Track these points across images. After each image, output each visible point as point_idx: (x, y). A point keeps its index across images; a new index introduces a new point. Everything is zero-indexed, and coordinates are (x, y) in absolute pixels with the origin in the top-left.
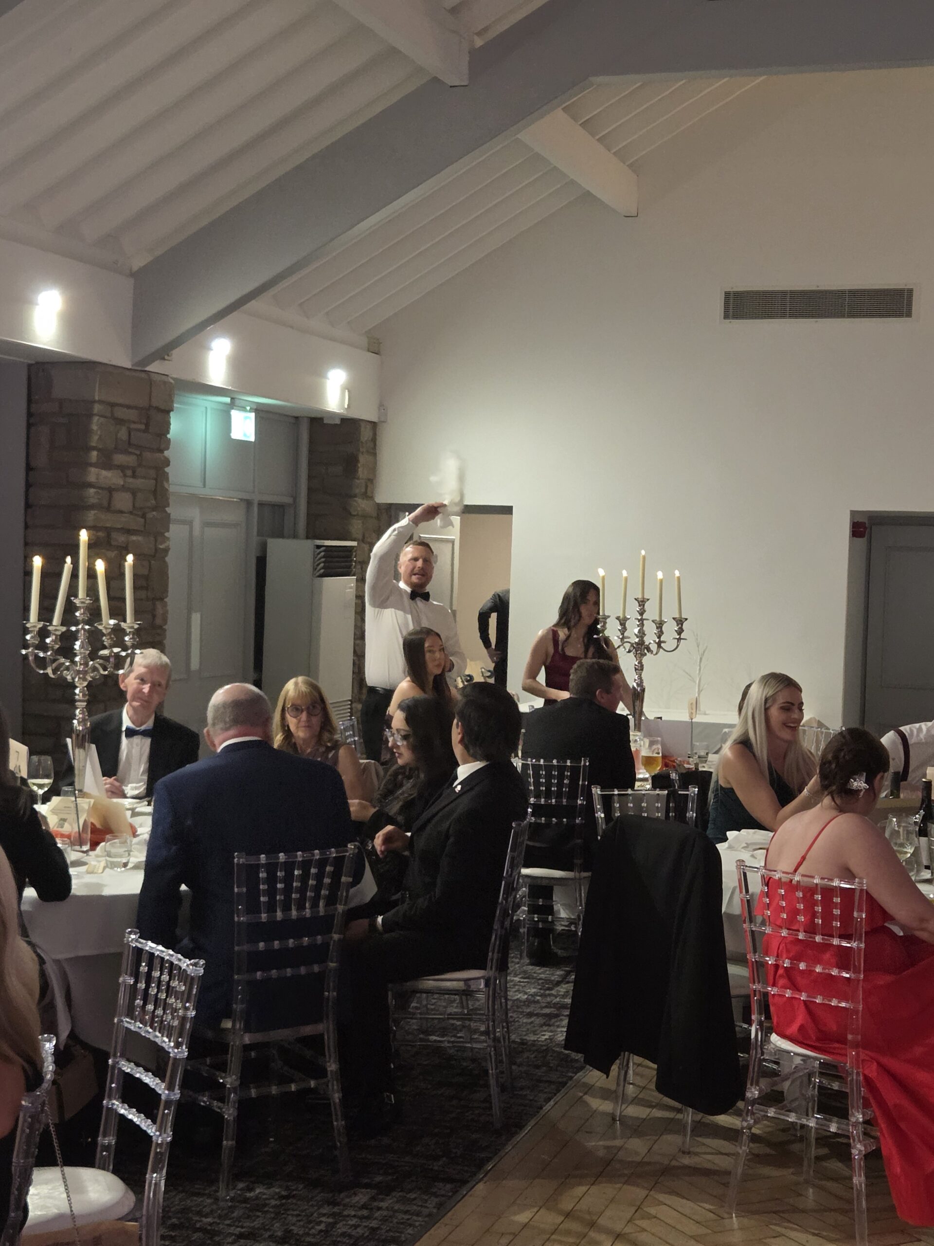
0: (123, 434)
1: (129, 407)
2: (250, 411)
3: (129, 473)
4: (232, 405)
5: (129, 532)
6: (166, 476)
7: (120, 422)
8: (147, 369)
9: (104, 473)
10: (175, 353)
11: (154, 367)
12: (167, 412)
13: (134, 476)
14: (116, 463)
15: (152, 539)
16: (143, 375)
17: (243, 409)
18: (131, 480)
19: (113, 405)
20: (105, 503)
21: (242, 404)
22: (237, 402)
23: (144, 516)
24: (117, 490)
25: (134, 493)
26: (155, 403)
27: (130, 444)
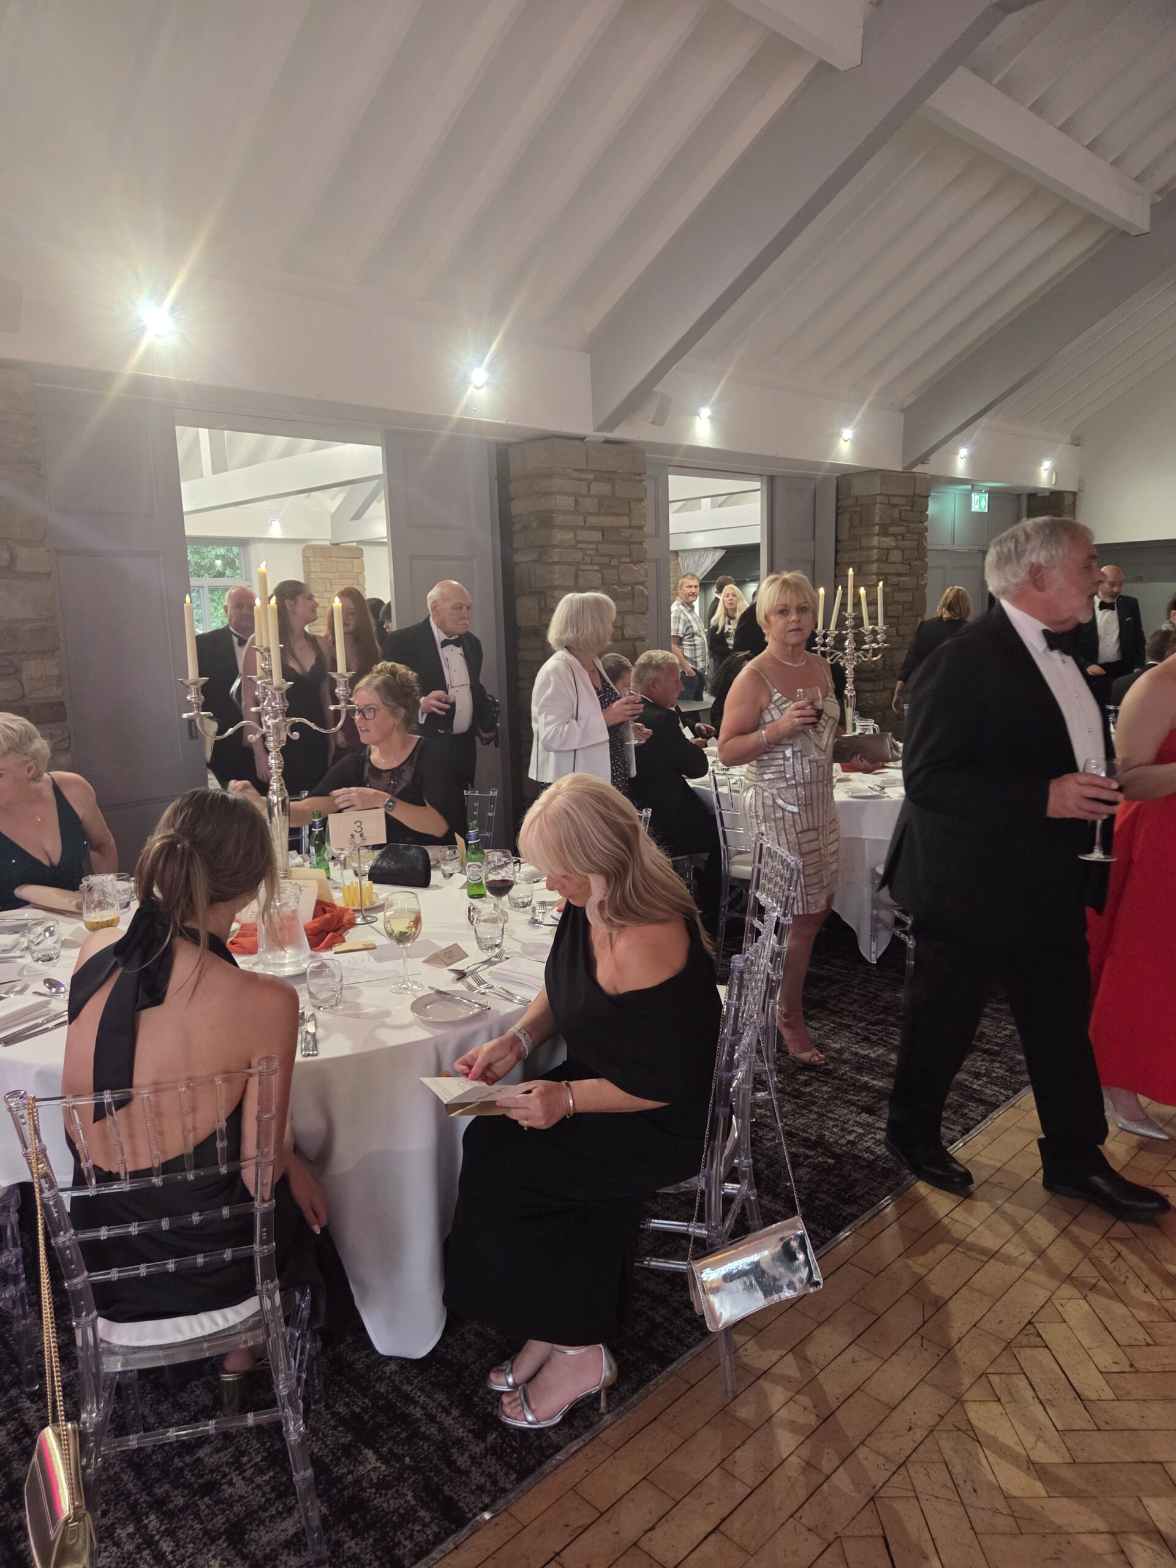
0: (896, 514)
1: (900, 496)
2: (985, 492)
3: (900, 538)
4: (972, 490)
5: (899, 575)
6: (925, 538)
7: (896, 506)
8: (913, 470)
9: (883, 539)
10: (932, 458)
11: (918, 469)
12: (927, 497)
13: (903, 539)
14: (890, 532)
15: (915, 579)
16: (911, 475)
17: (980, 492)
18: (900, 543)
19: (889, 496)
20: (884, 558)
21: (980, 488)
22: (976, 488)
23: (910, 564)
24: (892, 549)
25: (903, 550)
26: (918, 492)
27: (901, 520)
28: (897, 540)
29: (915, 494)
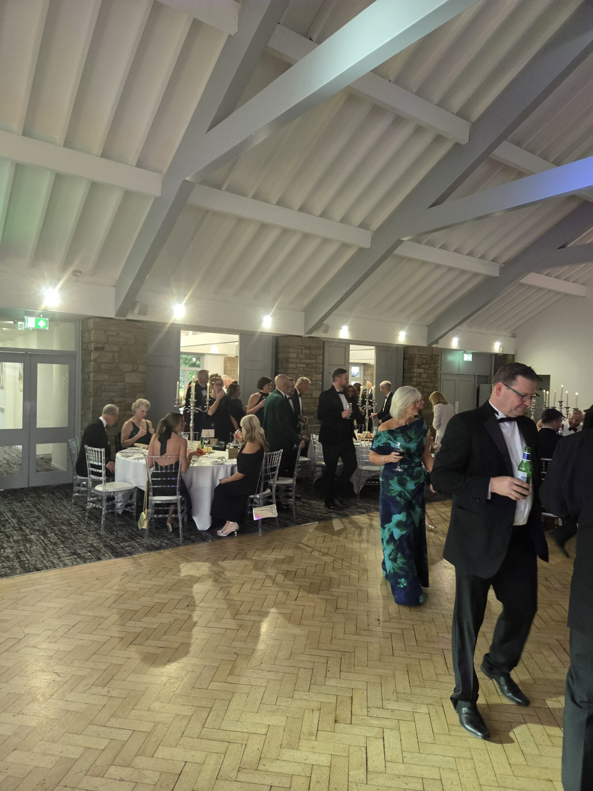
0: (424, 361)
1: (426, 355)
5: (426, 382)
6: (438, 370)
7: (424, 358)
8: (432, 346)
9: (419, 370)
10: (440, 341)
11: (434, 346)
12: (438, 355)
13: (428, 370)
14: (422, 367)
16: (431, 348)
19: (422, 355)
20: (419, 376)
21: (466, 352)
23: (431, 378)
24: (422, 373)
25: (428, 374)
26: (434, 353)
27: (426, 363)
28: (425, 370)
29: (433, 355)
